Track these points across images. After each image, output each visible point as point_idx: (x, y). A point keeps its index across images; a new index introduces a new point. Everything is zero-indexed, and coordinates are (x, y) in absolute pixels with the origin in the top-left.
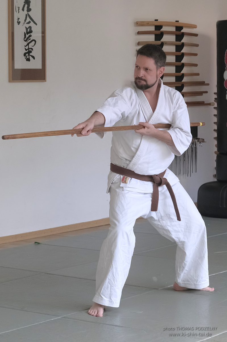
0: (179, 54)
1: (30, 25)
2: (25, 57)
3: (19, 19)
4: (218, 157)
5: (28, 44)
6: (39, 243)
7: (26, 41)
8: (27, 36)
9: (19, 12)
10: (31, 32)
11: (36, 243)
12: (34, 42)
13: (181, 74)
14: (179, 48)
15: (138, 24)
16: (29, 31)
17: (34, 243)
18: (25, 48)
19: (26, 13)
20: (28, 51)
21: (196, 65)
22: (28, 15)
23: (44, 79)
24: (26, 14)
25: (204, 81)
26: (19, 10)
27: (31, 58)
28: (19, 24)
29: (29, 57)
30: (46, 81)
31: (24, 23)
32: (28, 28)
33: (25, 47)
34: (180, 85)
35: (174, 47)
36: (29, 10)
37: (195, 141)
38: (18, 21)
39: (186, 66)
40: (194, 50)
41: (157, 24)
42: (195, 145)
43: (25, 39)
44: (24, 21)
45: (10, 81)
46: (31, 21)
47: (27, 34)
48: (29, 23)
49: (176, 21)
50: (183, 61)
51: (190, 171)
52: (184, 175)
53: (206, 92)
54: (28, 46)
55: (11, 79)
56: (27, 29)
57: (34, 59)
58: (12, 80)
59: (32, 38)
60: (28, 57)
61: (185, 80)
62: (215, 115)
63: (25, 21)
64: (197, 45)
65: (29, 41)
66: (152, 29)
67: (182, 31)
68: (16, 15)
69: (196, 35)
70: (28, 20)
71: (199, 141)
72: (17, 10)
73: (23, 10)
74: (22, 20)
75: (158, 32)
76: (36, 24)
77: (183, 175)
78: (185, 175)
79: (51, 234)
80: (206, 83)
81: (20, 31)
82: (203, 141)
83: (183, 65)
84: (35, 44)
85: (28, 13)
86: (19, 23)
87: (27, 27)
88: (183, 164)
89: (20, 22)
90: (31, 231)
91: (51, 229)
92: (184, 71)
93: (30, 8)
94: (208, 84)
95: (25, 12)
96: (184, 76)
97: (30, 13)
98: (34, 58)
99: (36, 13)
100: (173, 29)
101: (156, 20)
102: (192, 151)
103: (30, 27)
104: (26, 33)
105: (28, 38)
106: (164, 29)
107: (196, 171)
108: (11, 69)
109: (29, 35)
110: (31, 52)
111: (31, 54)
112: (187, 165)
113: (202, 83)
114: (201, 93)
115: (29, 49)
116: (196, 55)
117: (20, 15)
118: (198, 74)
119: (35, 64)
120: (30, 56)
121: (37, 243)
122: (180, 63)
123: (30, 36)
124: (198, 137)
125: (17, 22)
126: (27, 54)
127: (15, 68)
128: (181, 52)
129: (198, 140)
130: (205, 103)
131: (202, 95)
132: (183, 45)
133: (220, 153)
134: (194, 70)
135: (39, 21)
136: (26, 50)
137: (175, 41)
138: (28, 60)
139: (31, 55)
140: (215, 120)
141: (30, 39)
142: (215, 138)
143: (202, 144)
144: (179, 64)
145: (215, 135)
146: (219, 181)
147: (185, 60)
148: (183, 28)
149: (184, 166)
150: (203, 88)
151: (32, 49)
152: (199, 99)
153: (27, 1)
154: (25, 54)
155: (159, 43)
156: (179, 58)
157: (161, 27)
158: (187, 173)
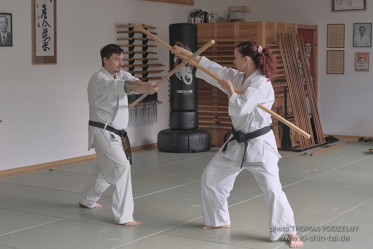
0: (145, 46)
1: (47, 27)
3: (39, 23)
4: (171, 113)
5: (45, 40)
6: (52, 170)
7: (43, 38)
8: (44, 35)
10: (47, 32)
11: (50, 170)
12: (49, 39)
14: (145, 42)
15: (118, 26)
16: (46, 31)
21: (156, 53)
22: (45, 21)
25: (161, 63)
27: (47, 49)
28: (39, 27)
30: (57, 64)
33: (43, 42)
34: (146, 66)
35: (142, 42)
36: (45, 18)
37: (156, 102)
39: (149, 54)
40: (154, 43)
41: (130, 26)
42: (156, 105)
45: (33, 64)
48: (46, 26)
49: (143, 24)
50: (147, 51)
51: (153, 122)
53: (163, 71)
55: (34, 62)
56: (44, 30)
59: (47, 36)
60: (45, 48)
61: (149, 63)
62: (168, 86)
63: (43, 25)
65: (46, 38)
66: (127, 29)
68: (37, 21)
69: (156, 34)
70: (45, 24)
71: (158, 103)
72: (38, 18)
73: (42, 17)
74: (41, 24)
75: (131, 32)
76: (50, 27)
77: (148, 125)
79: (61, 164)
80: (162, 65)
81: (39, 31)
82: (161, 102)
83: (147, 53)
86: (39, 26)
88: (148, 117)
91: (60, 161)
92: (149, 57)
93: (46, 16)
94: (164, 66)
95: (43, 19)
97: (46, 20)
98: (49, 49)
99: (50, 20)
101: (129, 24)
102: (154, 109)
103: (46, 29)
104: (43, 32)
105: (45, 36)
106: (135, 30)
107: (156, 122)
108: (34, 56)
109: (46, 34)
111: (47, 46)
113: (160, 65)
114: (159, 72)
115: (45, 43)
116: (156, 46)
117: (40, 21)
118: (157, 59)
119: (50, 53)
123: (47, 34)
124: (158, 100)
125: (38, 26)
126: (44, 47)
127: (36, 56)
128: (146, 44)
130: (162, 78)
132: (147, 40)
133: (172, 111)
134: (155, 56)
135: (52, 25)
136: (44, 44)
137: (142, 37)
138: (45, 50)
140: (168, 88)
141: (46, 37)
142: (169, 101)
143: (160, 105)
144: (145, 52)
145: (169, 98)
146: (171, 129)
147: (149, 50)
148: (148, 29)
149: (148, 119)
150: (161, 68)
151: (48, 43)
152: (158, 75)
153: (44, 12)
154: (43, 47)
155: (131, 39)
156: (145, 49)
157: (133, 28)
158: (151, 123)
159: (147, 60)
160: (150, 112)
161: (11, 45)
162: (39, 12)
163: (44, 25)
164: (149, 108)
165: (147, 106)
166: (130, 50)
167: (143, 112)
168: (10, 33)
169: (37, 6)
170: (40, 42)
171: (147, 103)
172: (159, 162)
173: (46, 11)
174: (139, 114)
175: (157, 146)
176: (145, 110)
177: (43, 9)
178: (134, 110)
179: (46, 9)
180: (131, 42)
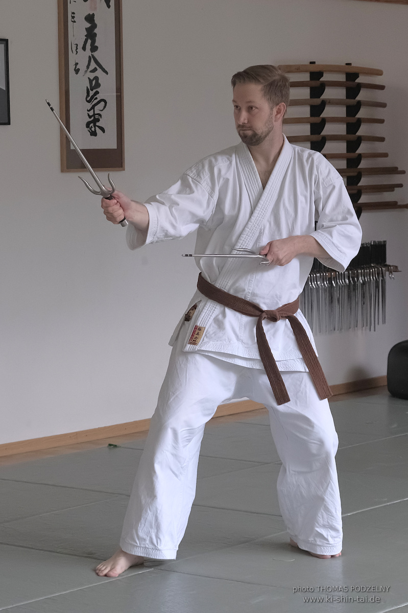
0: (352, 120)
1: (97, 74)
2: (88, 129)
3: (77, 64)
5: (93, 107)
6: (115, 446)
7: (89, 102)
8: (91, 93)
9: (77, 52)
10: (98, 85)
11: (110, 445)
12: (102, 103)
13: (357, 155)
14: (352, 110)
16: (95, 84)
17: (107, 445)
18: (88, 114)
19: (90, 54)
20: (93, 118)
21: (382, 139)
22: (92, 58)
23: (122, 167)
24: (89, 56)
25: (397, 166)
26: (77, 49)
27: (98, 130)
28: (77, 73)
29: (95, 129)
30: (124, 170)
31: (86, 71)
32: (93, 80)
33: (88, 112)
34: (355, 174)
35: (344, 109)
36: (94, 48)
37: (382, 269)
38: (76, 67)
39: (364, 140)
40: (379, 113)
41: (313, 68)
42: (383, 277)
43: (88, 99)
44: (85, 68)
45: (62, 171)
46: (98, 68)
47: (92, 90)
48: (94, 70)
49: (347, 64)
50: (358, 133)
51: (375, 321)
52: (364, 328)
53: (401, 186)
54: (93, 110)
55: (65, 167)
56: (91, 81)
57: (104, 132)
58: (67, 168)
59: (99, 97)
60: (93, 129)
61: (363, 164)
63: (88, 67)
64: (383, 105)
65: (96, 101)
66: (306, 77)
67: (357, 81)
68: (72, 58)
69: (382, 88)
70: (93, 65)
71: (388, 271)
72: (74, 49)
73: (84, 48)
74: (82, 66)
75: (315, 83)
76: (107, 73)
77: (362, 330)
78: (366, 329)
79: (136, 430)
80: (399, 169)
81: (79, 85)
82: (396, 269)
83: (359, 140)
84: (105, 107)
85: (93, 54)
86: (77, 71)
87: (92, 78)
88: (362, 308)
89: (79, 69)
90: (103, 426)
91: (136, 422)
92: (363, 149)
93: (96, 44)
94: (403, 172)
95: (88, 52)
96: (362, 159)
97: (96, 54)
98: (103, 130)
99: (106, 54)
100: (342, 78)
101: (311, 63)
102: (377, 287)
103: (96, 78)
104: (89, 88)
105: (92, 97)
106: (326, 78)
107: (384, 322)
108: (64, 149)
109: (94, 91)
110: (98, 120)
111: (98, 124)
112: (369, 311)
113: (394, 171)
114: (391, 188)
115: (94, 115)
116: (382, 121)
117: (79, 58)
119: (106, 141)
120: (97, 128)
121: (112, 447)
122: (354, 135)
123: (97, 93)
124: (388, 263)
125: (75, 70)
126: (92, 125)
127: (72, 148)
128: (357, 116)
129: (387, 268)
130: (399, 204)
131: (393, 191)
132: (359, 105)
134: (380, 147)
135: (111, 67)
136: (90, 117)
137: (345, 98)
138: (94, 134)
139: (99, 127)
141: (96, 98)
143: (394, 275)
144: (351, 137)
147: (363, 131)
148: (360, 76)
149: (362, 314)
150: (395, 179)
151: (100, 115)
152: (387, 197)
153: (91, 34)
154: (88, 125)
155: (317, 101)
156: (353, 127)
157: (320, 74)
158: (369, 324)
159: (360, 157)
160: (367, 295)
161: (7, 121)
162: (77, 32)
163: (91, 68)
164: (364, 283)
165: (360, 278)
166: (313, 132)
167: (349, 297)
168: (5, 89)
169: (73, 17)
170: (79, 111)
171: (360, 271)
172: (395, 425)
173: (96, 31)
174: (338, 301)
175: (386, 383)
176: (354, 289)
177: (88, 25)
178: (325, 290)
179: (94, 26)
180: (317, 110)
